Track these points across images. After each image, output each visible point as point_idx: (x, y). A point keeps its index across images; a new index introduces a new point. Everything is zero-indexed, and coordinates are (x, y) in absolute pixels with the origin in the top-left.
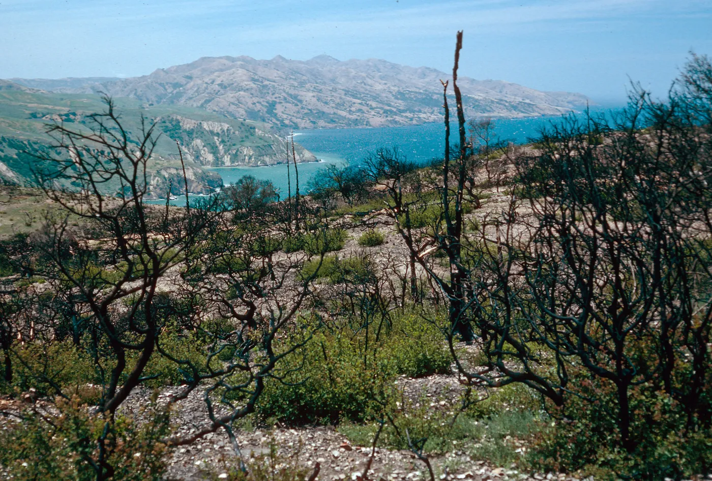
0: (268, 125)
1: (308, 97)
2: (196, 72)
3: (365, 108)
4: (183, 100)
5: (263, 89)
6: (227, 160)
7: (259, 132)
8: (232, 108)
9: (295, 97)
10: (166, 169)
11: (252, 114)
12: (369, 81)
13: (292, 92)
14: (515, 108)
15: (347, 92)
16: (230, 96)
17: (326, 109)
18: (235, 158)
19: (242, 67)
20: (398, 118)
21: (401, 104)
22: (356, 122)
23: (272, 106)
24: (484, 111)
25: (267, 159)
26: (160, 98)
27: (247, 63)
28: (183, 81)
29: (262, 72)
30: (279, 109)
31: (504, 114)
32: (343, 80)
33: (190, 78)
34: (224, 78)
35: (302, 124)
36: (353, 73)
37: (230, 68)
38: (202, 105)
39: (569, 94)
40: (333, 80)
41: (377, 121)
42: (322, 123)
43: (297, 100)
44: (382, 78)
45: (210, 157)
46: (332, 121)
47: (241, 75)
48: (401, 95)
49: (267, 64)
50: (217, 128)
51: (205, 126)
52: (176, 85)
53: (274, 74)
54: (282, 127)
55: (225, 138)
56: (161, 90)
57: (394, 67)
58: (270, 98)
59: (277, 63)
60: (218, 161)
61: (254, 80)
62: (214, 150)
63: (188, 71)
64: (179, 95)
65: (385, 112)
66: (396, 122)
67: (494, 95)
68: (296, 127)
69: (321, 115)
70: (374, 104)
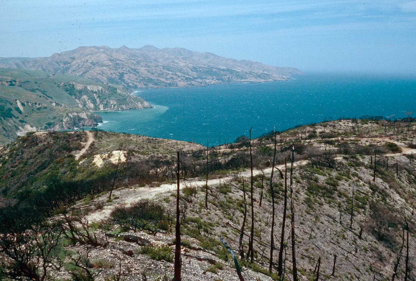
0: (121, 87)
1: (142, 70)
2: (76, 55)
3: (175, 77)
4: (70, 72)
5: (117, 66)
6: (101, 107)
7: (119, 91)
8: (99, 77)
9: (135, 70)
10: (71, 113)
11: (111, 80)
12: (176, 61)
13: (133, 67)
14: (259, 76)
15: (164, 67)
16: (98, 69)
17: (153, 77)
18: (106, 106)
19: (104, 52)
20: (193, 82)
21: (195, 74)
22: (170, 84)
23: (122, 75)
24: (242, 78)
25: (124, 107)
26: (56, 70)
27: (106, 50)
28: (70, 60)
29: (115, 55)
30: (126, 77)
31: (253, 80)
32: (161, 60)
33: (74, 59)
34: (94, 59)
35: (139, 85)
36: (167, 56)
37: (97, 53)
38: (82, 75)
39: (289, 68)
40: (155, 60)
41: (182, 84)
42: (151, 85)
43: (136, 72)
44: (183, 59)
45: (92, 106)
46: (156, 84)
47: (103, 58)
48: (195, 69)
49: (117, 51)
50: (95, 89)
51: (89, 88)
52: (65, 63)
53: (122, 57)
54: (128, 88)
55: (100, 94)
56: (57, 66)
57: (190, 52)
58: (121, 71)
59: (123, 50)
60: (96, 108)
61: (110, 60)
62: (94, 101)
63: (72, 55)
64: (67, 69)
65: (187, 79)
66: (193, 85)
67: (247, 69)
68: (136, 87)
69: (150, 80)
70: (180, 74)
